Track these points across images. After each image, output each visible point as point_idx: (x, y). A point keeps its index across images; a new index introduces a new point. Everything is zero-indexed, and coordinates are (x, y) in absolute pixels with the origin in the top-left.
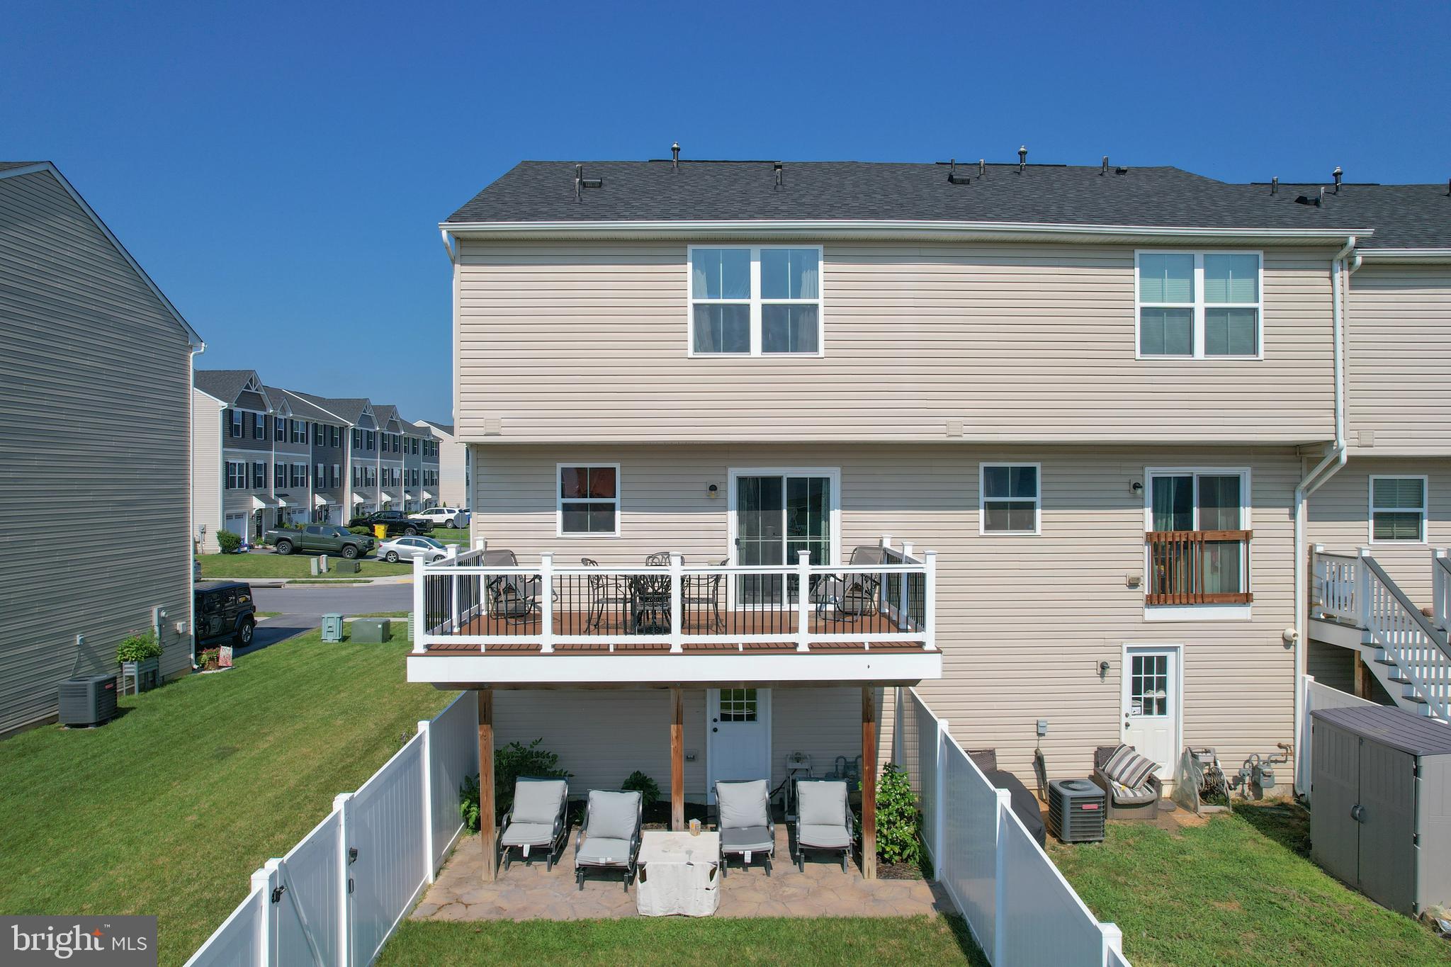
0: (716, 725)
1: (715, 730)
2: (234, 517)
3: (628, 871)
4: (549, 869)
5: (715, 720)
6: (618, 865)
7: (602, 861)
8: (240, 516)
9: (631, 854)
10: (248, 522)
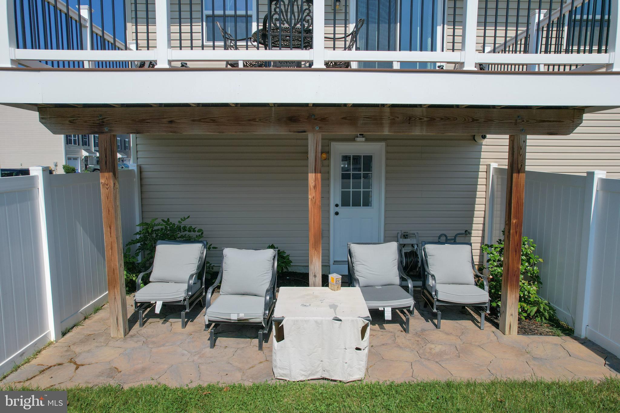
0: (338, 209)
1: (337, 213)
2: (72, 159)
3: (262, 328)
4: (185, 325)
5: (337, 205)
6: (251, 321)
7: (234, 317)
8: (76, 159)
9: (265, 310)
10: (80, 162)
